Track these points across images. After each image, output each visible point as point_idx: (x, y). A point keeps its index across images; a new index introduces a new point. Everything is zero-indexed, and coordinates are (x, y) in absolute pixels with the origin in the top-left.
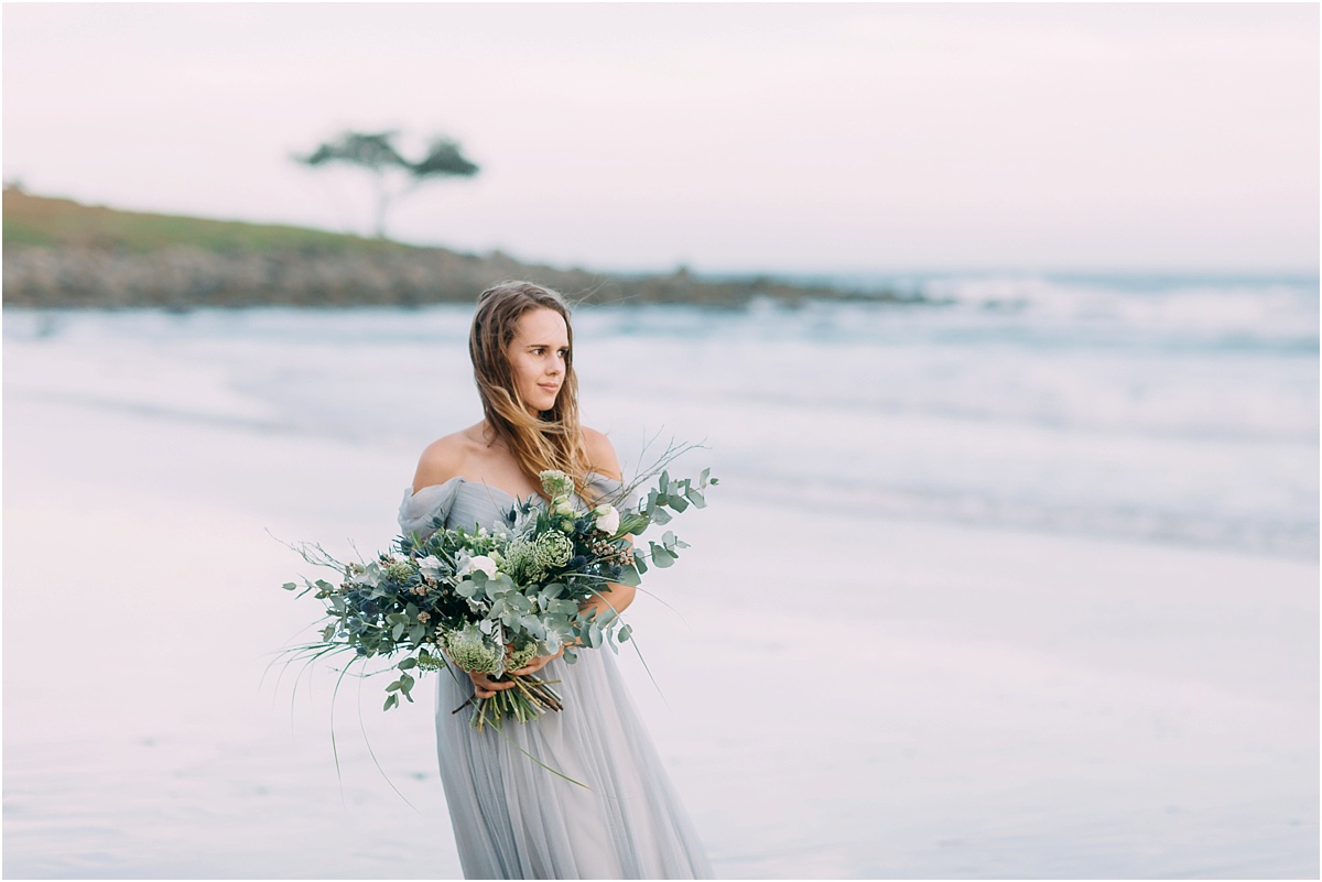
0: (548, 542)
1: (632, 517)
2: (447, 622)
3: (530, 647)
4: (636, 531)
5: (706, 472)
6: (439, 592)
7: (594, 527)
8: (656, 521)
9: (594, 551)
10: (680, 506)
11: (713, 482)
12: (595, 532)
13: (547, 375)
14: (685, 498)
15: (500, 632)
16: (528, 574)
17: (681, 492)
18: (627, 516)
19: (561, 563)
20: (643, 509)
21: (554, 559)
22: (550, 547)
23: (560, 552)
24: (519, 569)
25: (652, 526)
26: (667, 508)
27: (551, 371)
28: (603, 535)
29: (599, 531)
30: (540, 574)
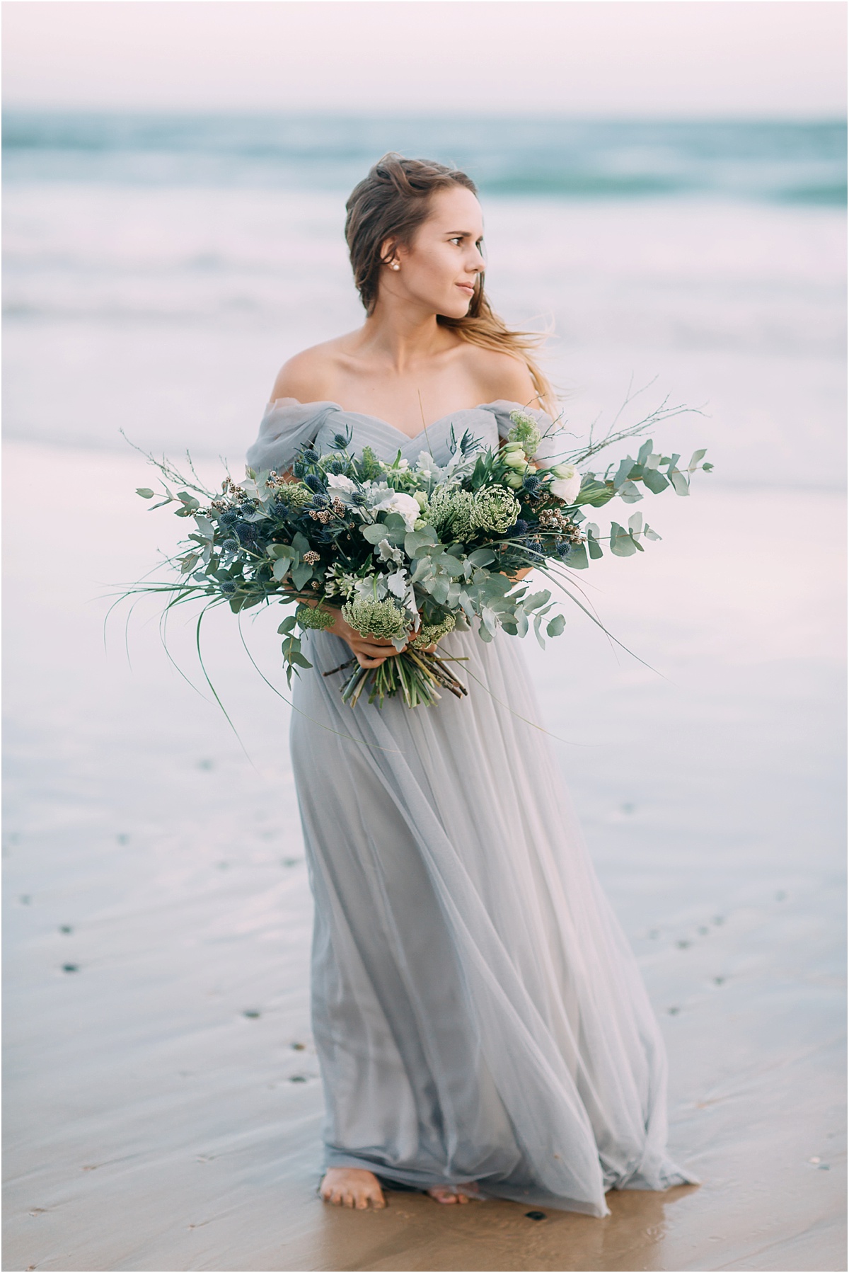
0: (492, 500)
1: (597, 485)
2: (345, 565)
3: (449, 622)
4: (597, 503)
5: (701, 454)
6: (345, 523)
7: (546, 489)
8: (623, 495)
9: (543, 519)
10: (657, 485)
11: (707, 467)
12: (546, 496)
13: (466, 271)
14: (666, 476)
15: (412, 596)
16: (455, 530)
17: (663, 469)
18: (589, 482)
19: (502, 528)
20: (611, 477)
21: (496, 522)
22: (494, 507)
23: (504, 515)
24: (446, 522)
25: (617, 501)
26: (640, 485)
27: (473, 266)
28: (557, 502)
29: (552, 496)
30: (469, 533)
